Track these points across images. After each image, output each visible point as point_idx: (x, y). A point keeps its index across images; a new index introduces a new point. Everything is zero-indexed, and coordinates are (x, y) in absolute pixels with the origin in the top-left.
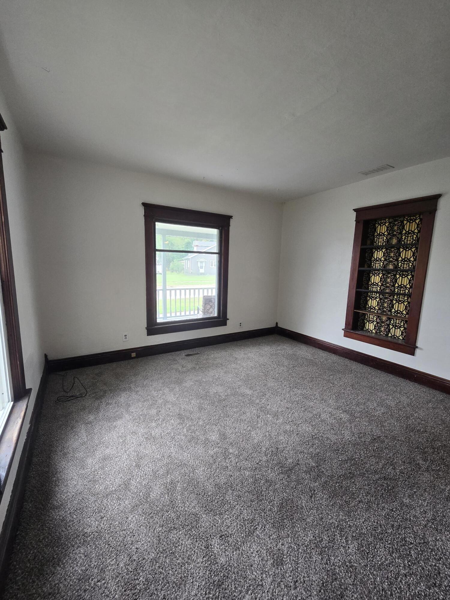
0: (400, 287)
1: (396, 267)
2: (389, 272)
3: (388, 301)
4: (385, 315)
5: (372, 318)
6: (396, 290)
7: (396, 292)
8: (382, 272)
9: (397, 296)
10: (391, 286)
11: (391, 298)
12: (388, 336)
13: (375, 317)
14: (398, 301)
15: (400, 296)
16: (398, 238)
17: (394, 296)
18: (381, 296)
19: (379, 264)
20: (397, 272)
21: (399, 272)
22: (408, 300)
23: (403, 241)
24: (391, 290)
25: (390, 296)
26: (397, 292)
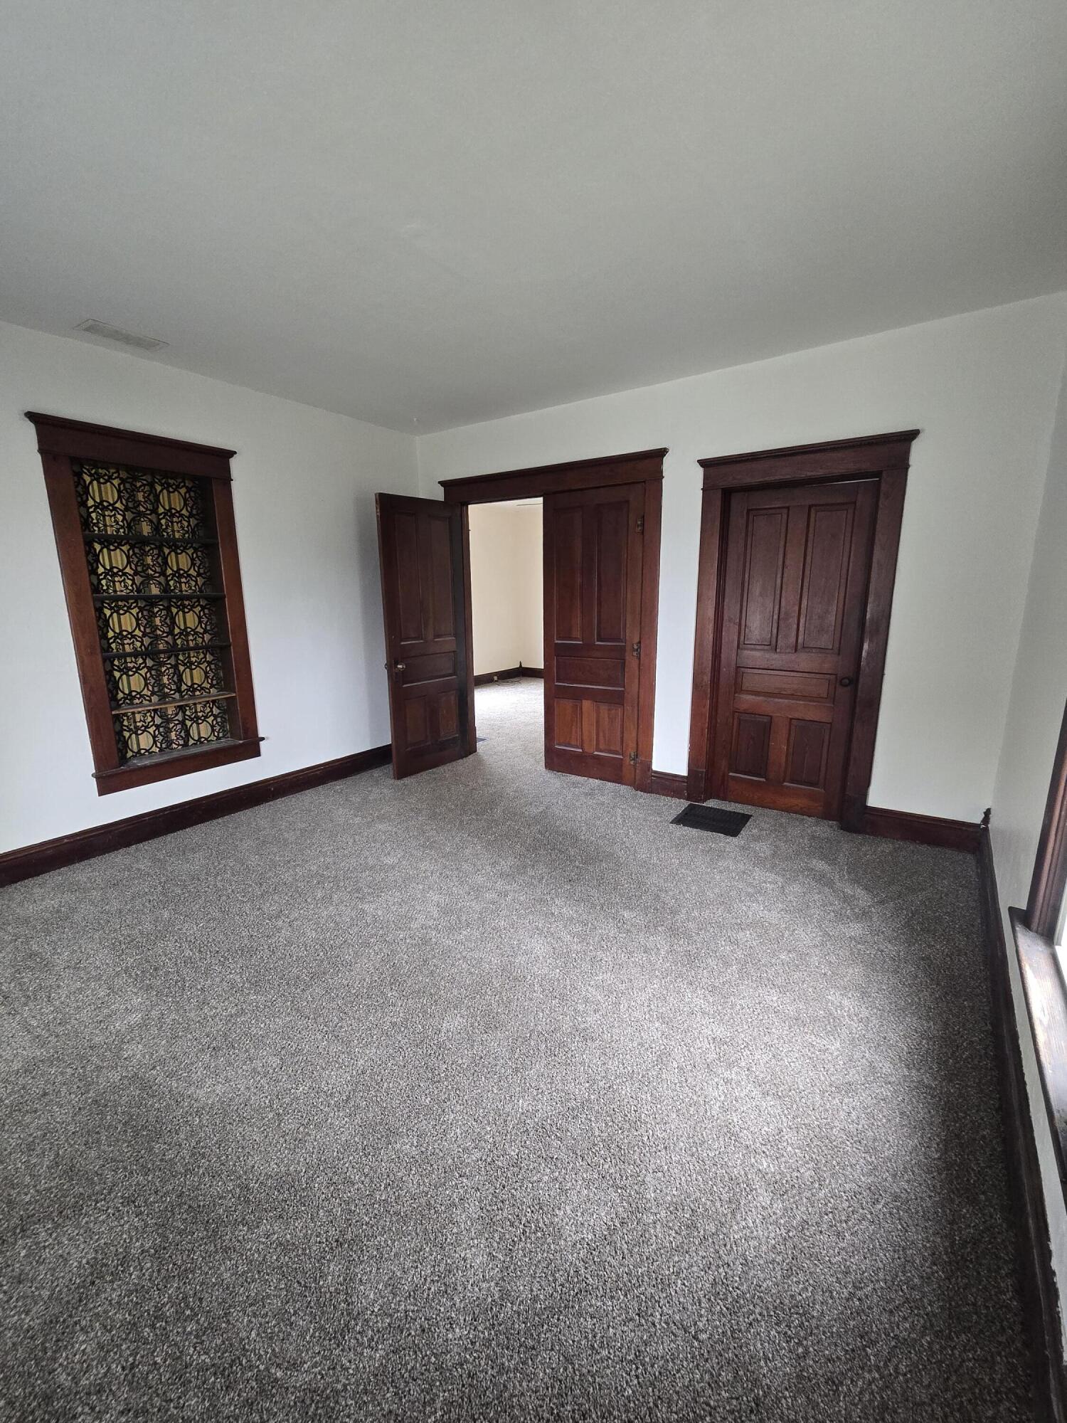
0: (185, 632)
1: (166, 589)
2: (151, 601)
3: (168, 669)
4: (169, 703)
5: (141, 721)
6: (179, 642)
7: (179, 646)
8: (136, 602)
9: (184, 654)
10: (165, 635)
11: (172, 661)
12: (188, 745)
13: (148, 714)
14: (189, 665)
15: (189, 654)
16: (151, 521)
17: (177, 656)
18: (150, 663)
19: (123, 584)
20: (170, 601)
21: (174, 600)
22: (206, 658)
23: (164, 530)
24: (167, 642)
25: (169, 658)
26: (182, 646)
